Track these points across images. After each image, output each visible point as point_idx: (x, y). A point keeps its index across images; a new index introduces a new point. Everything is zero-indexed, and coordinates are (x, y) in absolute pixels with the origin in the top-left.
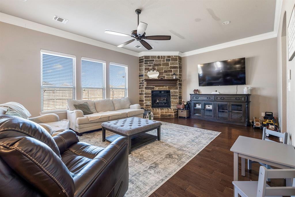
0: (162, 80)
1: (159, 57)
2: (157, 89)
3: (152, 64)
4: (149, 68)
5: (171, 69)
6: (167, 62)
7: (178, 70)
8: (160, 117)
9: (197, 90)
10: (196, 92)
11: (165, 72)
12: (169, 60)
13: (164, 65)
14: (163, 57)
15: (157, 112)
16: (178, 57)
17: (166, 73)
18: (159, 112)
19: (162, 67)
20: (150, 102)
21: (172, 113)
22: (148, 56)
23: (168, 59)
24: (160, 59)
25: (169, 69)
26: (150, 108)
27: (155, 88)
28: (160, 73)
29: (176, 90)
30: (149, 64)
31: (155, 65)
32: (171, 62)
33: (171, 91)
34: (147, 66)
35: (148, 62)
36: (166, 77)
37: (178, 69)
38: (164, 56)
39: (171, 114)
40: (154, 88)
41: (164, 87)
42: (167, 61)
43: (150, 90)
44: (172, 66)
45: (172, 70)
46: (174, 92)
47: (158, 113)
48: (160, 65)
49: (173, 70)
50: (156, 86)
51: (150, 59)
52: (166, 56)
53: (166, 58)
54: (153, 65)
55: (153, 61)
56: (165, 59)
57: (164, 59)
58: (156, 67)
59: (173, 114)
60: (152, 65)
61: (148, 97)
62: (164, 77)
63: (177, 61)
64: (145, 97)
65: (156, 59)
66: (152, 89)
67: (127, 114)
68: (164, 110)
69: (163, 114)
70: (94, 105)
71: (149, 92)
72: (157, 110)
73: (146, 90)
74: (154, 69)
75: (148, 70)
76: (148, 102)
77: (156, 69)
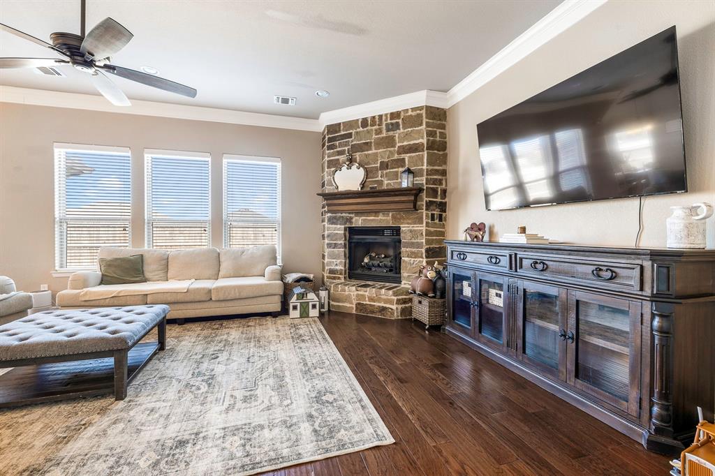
0: (375, 193)
1: (365, 122)
2: (359, 222)
3: (346, 146)
4: (338, 160)
5: (403, 156)
6: (391, 133)
7: (423, 156)
8: (354, 312)
9: (481, 227)
11: (384, 166)
12: (396, 126)
13: (379, 143)
14: (377, 120)
15: (347, 293)
16: (423, 112)
17: (385, 172)
18: (352, 293)
19: (374, 151)
20: (341, 263)
21: (391, 302)
22: (336, 125)
23: (392, 124)
24: (369, 128)
25: (396, 156)
26: (339, 278)
27: (354, 220)
28: (368, 173)
29: (417, 227)
30: (339, 149)
31: (356, 148)
32: (402, 130)
33: (404, 228)
34: (333, 155)
35: (337, 143)
36: (386, 182)
37: (426, 152)
38: (381, 117)
39: (387, 306)
40: (351, 218)
41: (381, 217)
42: (388, 130)
43: (340, 224)
44: (405, 143)
45: (403, 160)
46: (411, 231)
47: (348, 299)
48: (367, 146)
49: (406, 157)
50: (358, 213)
51: (343, 133)
52: (386, 115)
53: (386, 120)
54: (348, 150)
55: (350, 135)
56: (384, 123)
57: (379, 125)
58: (357, 156)
59: (394, 307)
60: (346, 148)
61: (335, 246)
62: (381, 183)
63: (421, 124)
64: (329, 245)
65: (358, 130)
66: (345, 224)
67: (210, 291)
68: (366, 291)
69: (364, 303)
70: (164, 262)
71: (339, 232)
72: (347, 288)
73: (331, 226)
74: (351, 161)
75: (336, 165)
76: (334, 260)
77: (356, 162)
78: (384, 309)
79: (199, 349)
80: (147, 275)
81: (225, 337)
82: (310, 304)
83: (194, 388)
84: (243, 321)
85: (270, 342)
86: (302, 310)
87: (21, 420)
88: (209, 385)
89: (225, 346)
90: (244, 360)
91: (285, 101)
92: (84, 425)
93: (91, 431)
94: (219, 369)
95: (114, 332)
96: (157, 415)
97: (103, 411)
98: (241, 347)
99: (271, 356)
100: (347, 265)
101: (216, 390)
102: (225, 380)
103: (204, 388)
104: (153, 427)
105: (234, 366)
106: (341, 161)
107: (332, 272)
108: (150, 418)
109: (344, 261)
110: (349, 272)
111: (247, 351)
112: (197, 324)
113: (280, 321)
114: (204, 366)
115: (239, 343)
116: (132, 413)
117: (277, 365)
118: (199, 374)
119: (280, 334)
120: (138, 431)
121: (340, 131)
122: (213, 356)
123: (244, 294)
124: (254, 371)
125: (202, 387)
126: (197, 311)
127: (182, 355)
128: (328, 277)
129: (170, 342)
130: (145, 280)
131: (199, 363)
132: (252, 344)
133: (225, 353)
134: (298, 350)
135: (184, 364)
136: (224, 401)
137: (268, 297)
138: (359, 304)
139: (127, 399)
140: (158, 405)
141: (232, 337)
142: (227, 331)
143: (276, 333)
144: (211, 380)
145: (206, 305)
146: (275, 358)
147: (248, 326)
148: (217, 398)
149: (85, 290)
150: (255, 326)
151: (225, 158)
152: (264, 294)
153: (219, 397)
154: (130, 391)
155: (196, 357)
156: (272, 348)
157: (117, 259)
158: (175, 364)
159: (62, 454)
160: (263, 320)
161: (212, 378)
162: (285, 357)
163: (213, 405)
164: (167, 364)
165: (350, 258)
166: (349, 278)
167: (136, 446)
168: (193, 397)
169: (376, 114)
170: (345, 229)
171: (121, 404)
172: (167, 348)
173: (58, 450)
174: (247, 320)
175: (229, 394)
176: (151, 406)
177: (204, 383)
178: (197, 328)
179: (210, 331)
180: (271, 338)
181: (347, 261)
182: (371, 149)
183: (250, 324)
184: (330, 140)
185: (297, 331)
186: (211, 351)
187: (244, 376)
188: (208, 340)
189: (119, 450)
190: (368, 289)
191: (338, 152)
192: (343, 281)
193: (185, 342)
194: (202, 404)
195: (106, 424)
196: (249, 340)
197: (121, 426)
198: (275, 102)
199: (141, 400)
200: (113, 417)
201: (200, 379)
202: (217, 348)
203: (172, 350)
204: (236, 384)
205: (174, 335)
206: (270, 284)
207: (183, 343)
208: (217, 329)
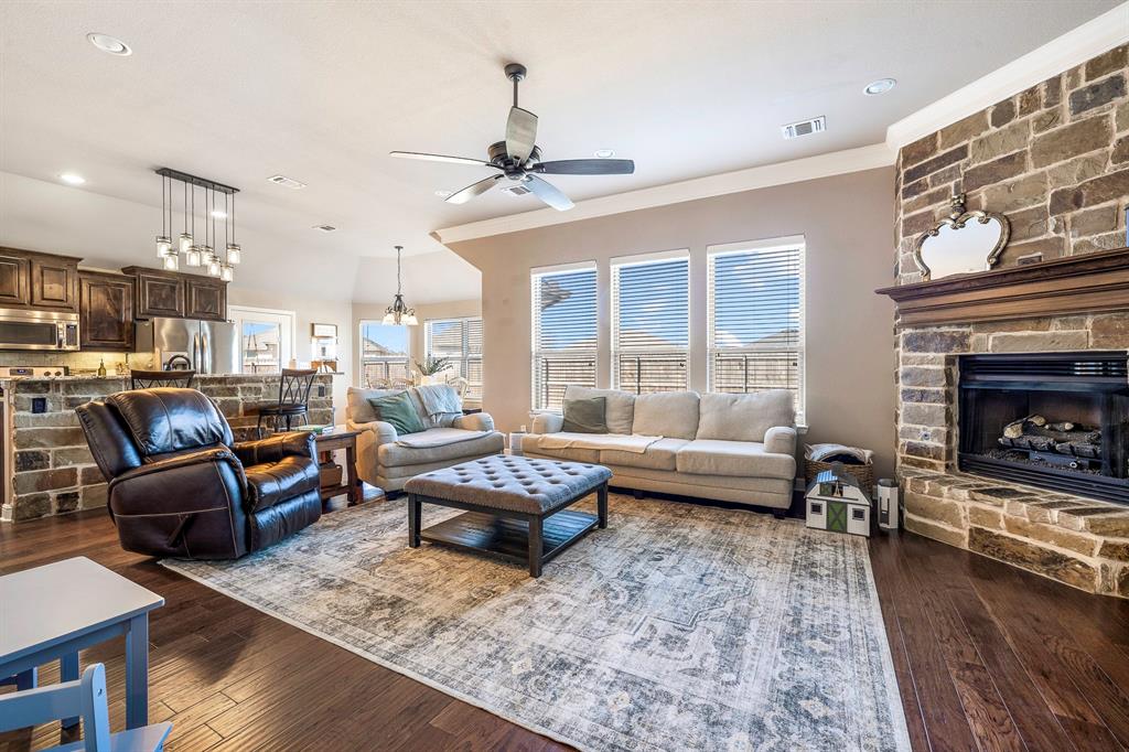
0: (1033, 272)
1: (1003, 112)
2: (986, 343)
3: (950, 178)
4: (930, 212)
6: (1091, 113)
8: (965, 545)
12: (1110, 89)
13: (1049, 149)
14: (1043, 93)
15: (945, 501)
17: (1068, 216)
18: (959, 504)
19: (1032, 171)
20: (936, 434)
21: (1087, 548)
22: (924, 140)
23: (1095, 88)
24: (1017, 120)
26: (932, 466)
27: (972, 340)
28: (1014, 227)
30: (931, 190)
31: (975, 179)
34: (917, 205)
35: (928, 178)
36: (1073, 241)
38: (1054, 82)
39: (1069, 553)
40: (965, 336)
41: (1055, 329)
42: (1080, 108)
43: (936, 351)
47: (949, 514)
48: (1013, 163)
51: (941, 153)
52: (1074, 71)
53: (1074, 84)
54: (957, 186)
55: (963, 152)
56: (1067, 94)
57: (1048, 105)
58: (983, 194)
59: (1095, 562)
60: (952, 184)
61: (923, 396)
62: (1059, 244)
64: (908, 395)
65: (984, 134)
66: (949, 348)
67: (673, 456)
68: (1001, 506)
69: (996, 532)
70: (630, 408)
71: (931, 367)
72: (945, 489)
73: (912, 354)
74: (964, 208)
75: (926, 226)
76: (921, 427)
77: (978, 209)
78: (1056, 559)
79: (644, 539)
80: (610, 424)
81: (686, 531)
82: (850, 508)
83: (612, 594)
84: (723, 513)
85: (749, 560)
86: (832, 517)
87: (457, 566)
88: (632, 596)
89: (679, 544)
90: (695, 576)
91: (804, 129)
92: (494, 592)
93: (495, 602)
94: (656, 578)
95: (533, 491)
96: (557, 613)
97: (515, 584)
98: (701, 553)
99: (742, 584)
100: (955, 441)
101: (636, 608)
102: (654, 598)
103: (622, 600)
104: (546, 627)
105: (677, 580)
106: (937, 215)
107: (912, 449)
108: (549, 613)
109: (944, 429)
110: (959, 456)
111: (706, 564)
112: (658, 503)
113: (785, 526)
114: (639, 566)
115: (702, 547)
116: (537, 598)
117: (744, 603)
118: (628, 576)
119: (774, 550)
120: (532, 624)
121: (934, 149)
122: (656, 556)
123: (724, 469)
124: (701, 600)
125: (621, 596)
126: (658, 483)
127: (621, 541)
128: (904, 461)
129: (614, 520)
130: (606, 431)
131: (635, 559)
132: (720, 554)
133: (674, 556)
134: (794, 590)
135: (617, 555)
136: (638, 629)
137: (765, 481)
138: (979, 531)
139: (540, 579)
140: (566, 600)
141: (696, 534)
142: (692, 522)
143: (768, 547)
144: (637, 590)
145: (669, 476)
146: (745, 589)
147: (727, 523)
148: (631, 621)
149: (544, 435)
150: (737, 526)
151: (711, 252)
152: (758, 473)
153: (635, 620)
154: (547, 570)
155: (635, 550)
156: (750, 571)
157: (579, 402)
158: (607, 551)
159: (464, 616)
160: (756, 519)
161: (639, 589)
162: (764, 595)
163: (622, 629)
164: (599, 549)
165: (963, 423)
166: (961, 468)
167: (521, 643)
168: (605, 605)
169: (1041, 79)
170: (949, 361)
171: (533, 583)
172: (609, 526)
173: (465, 611)
174: (729, 512)
175: (648, 621)
176: (557, 597)
177: (626, 592)
178: (655, 507)
179: (670, 516)
180: (755, 553)
181: (956, 431)
182: (1022, 169)
183: (732, 520)
184: (909, 176)
185: (811, 553)
186: (656, 547)
187: (684, 602)
188: (662, 529)
189: (505, 639)
190: (1006, 501)
191: (929, 196)
192: (942, 472)
193: (633, 525)
194: (610, 622)
195: (511, 601)
196: (717, 545)
197: (520, 609)
198: (787, 137)
199: (553, 585)
200: (520, 595)
201: (625, 583)
202: (667, 545)
203: (613, 531)
204: (666, 611)
205: (625, 511)
206: (769, 458)
207: (629, 525)
208: (681, 516)
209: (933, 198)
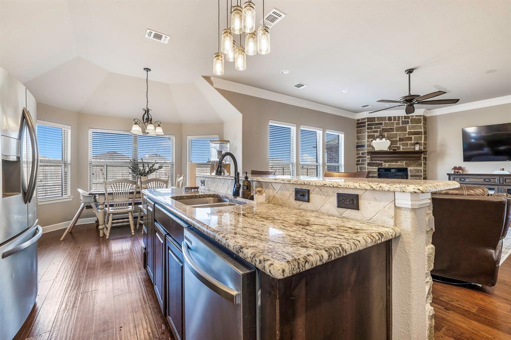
0: (395, 152)
1: (390, 119)
2: (386, 165)
3: (378, 128)
4: (374, 135)
5: (411, 136)
6: (404, 125)
7: (422, 138)
9: (460, 168)
10: (456, 171)
11: (401, 140)
12: (408, 122)
13: (398, 129)
14: (397, 118)
16: (422, 118)
17: (401, 142)
19: (395, 132)
22: (373, 118)
23: (405, 121)
24: (393, 121)
25: (407, 136)
27: (383, 165)
28: (393, 142)
29: (419, 168)
30: (374, 130)
31: (384, 130)
32: (410, 124)
33: (409, 168)
34: (371, 132)
35: (373, 127)
36: (402, 147)
37: (423, 136)
38: (399, 117)
40: (382, 164)
41: (399, 163)
42: (403, 124)
43: (375, 166)
44: (412, 130)
45: (411, 138)
46: (415, 170)
48: (392, 130)
49: (413, 137)
50: (385, 161)
51: (377, 122)
52: (402, 117)
53: (402, 119)
55: (381, 124)
56: (401, 120)
57: (398, 121)
58: (386, 134)
60: (379, 130)
62: (399, 148)
63: (421, 123)
65: (386, 122)
66: (378, 166)
71: (374, 170)
73: (369, 167)
74: (382, 136)
75: (373, 137)
77: (385, 137)
121: (375, 121)
169: (397, 115)
170: (378, 169)
182: (394, 132)
184: (369, 125)
209: (374, 132)
